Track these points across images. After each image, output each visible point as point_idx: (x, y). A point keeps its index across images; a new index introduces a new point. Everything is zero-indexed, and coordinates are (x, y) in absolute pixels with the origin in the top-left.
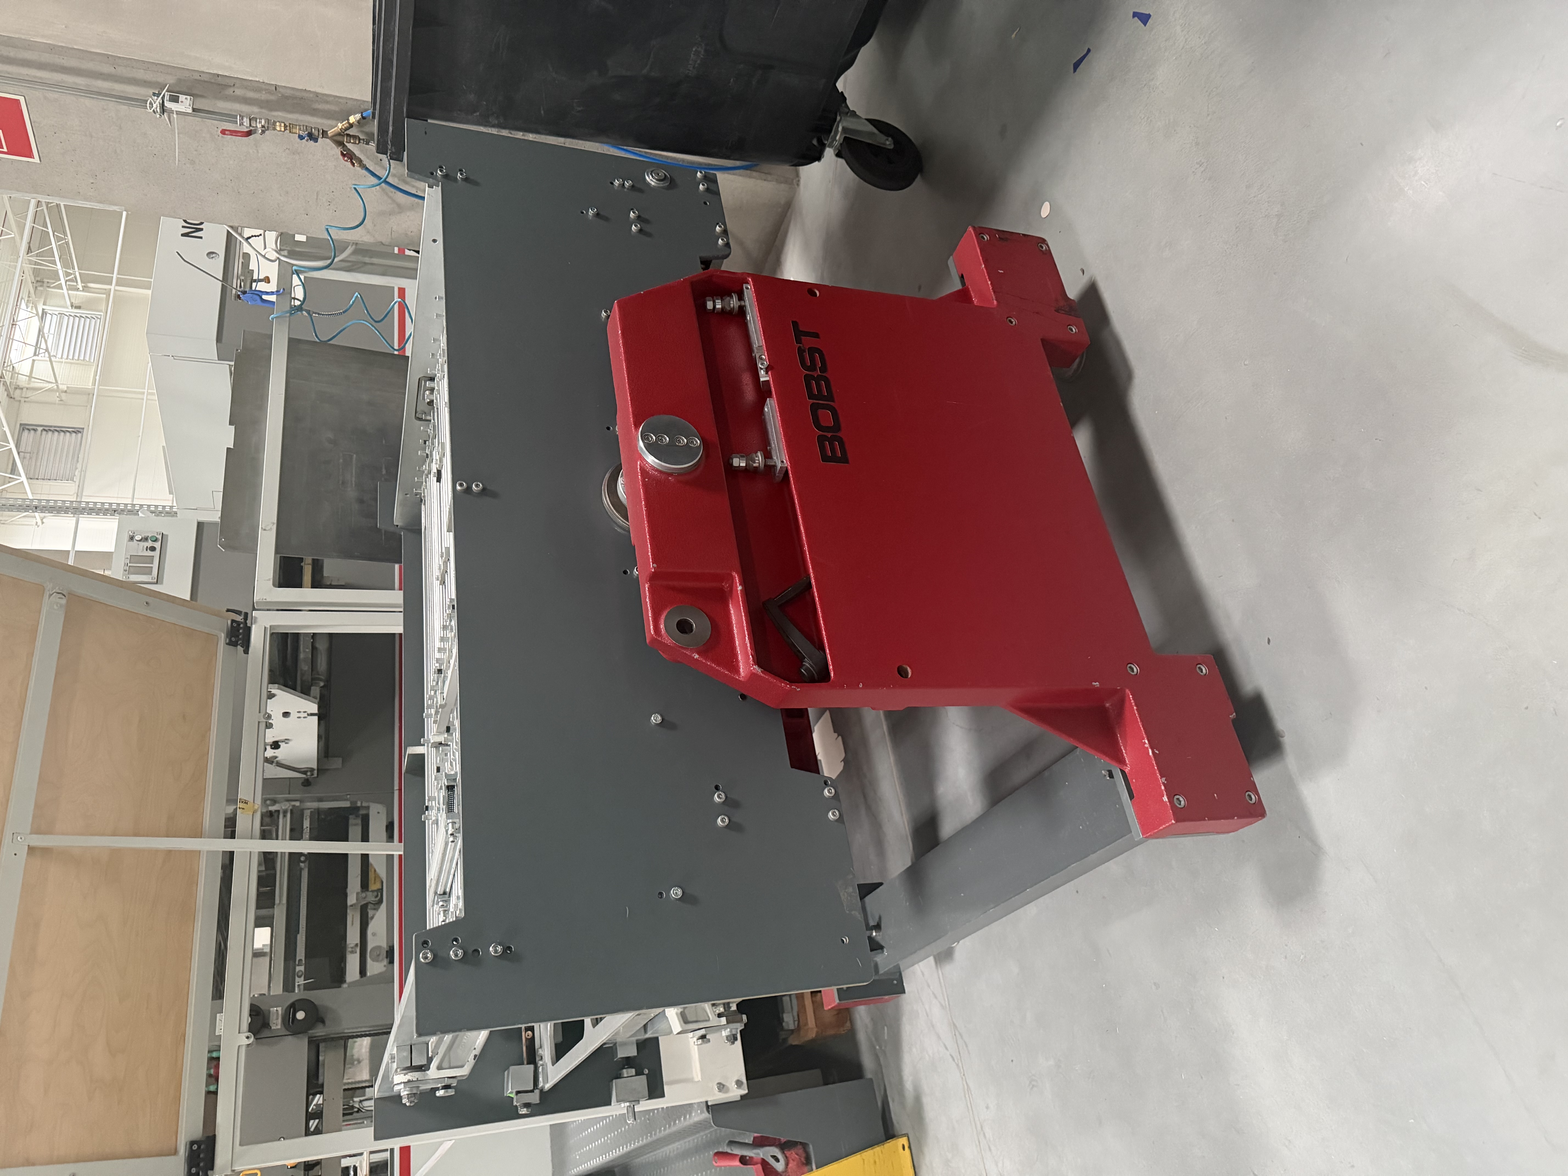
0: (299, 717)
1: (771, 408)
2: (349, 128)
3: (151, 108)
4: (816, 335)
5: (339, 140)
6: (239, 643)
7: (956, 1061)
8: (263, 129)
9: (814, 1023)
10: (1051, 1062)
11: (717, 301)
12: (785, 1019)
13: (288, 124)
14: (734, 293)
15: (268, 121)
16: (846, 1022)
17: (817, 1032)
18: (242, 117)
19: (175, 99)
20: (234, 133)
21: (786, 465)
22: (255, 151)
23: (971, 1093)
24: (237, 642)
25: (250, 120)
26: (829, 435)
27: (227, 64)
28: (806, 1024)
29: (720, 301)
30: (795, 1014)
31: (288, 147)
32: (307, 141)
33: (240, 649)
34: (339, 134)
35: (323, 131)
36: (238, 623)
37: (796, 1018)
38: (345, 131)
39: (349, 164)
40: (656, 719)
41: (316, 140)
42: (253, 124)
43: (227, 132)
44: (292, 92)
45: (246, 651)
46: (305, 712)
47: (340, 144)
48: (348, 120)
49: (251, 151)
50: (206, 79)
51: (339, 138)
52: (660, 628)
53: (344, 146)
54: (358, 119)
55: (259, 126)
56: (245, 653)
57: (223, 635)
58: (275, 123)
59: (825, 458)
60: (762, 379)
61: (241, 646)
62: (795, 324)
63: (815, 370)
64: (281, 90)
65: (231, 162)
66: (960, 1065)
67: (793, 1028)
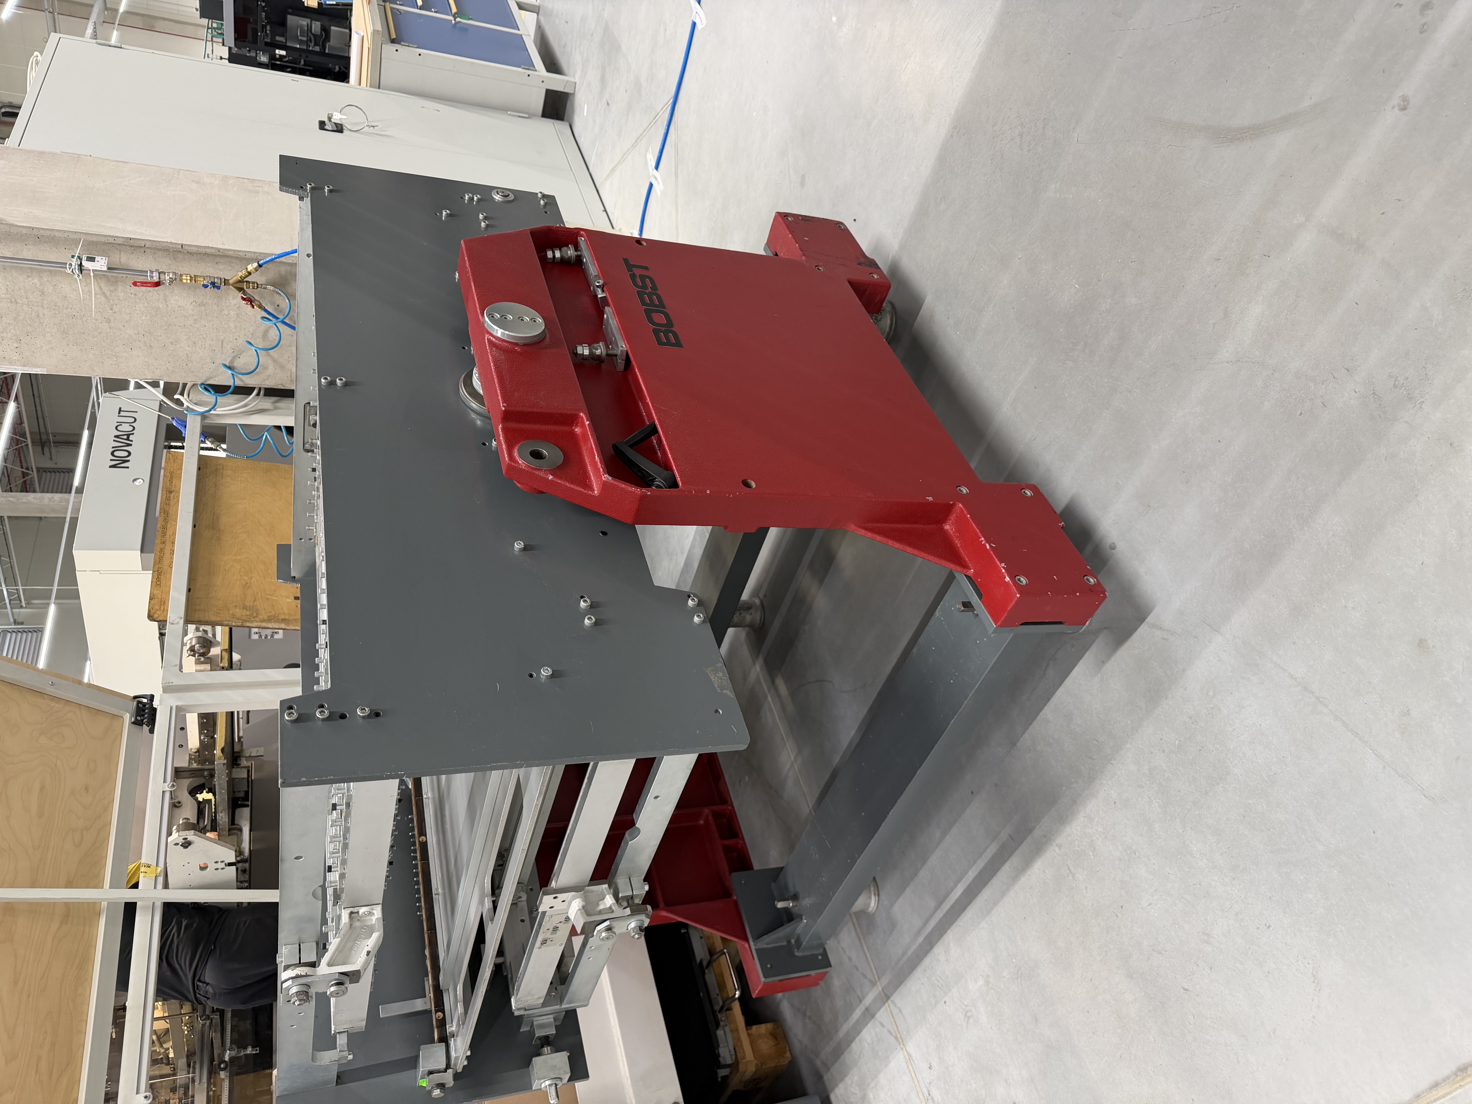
0: (217, 869)
1: (609, 314)
2: (248, 276)
3: (70, 268)
4: (646, 268)
5: (240, 285)
6: (144, 721)
7: (894, 1034)
8: (171, 280)
9: (752, 1055)
10: (981, 982)
11: (556, 251)
12: (722, 1054)
13: (193, 276)
14: (570, 244)
15: (175, 273)
16: (785, 1053)
17: (757, 1064)
18: (152, 272)
19: (91, 259)
20: (144, 284)
21: (626, 349)
22: (165, 306)
23: (913, 1060)
24: (143, 720)
25: (159, 273)
26: (663, 329)
27: (139, 231)
28: (744, 1057)
29: (559, 251)
30: (732, 1049)
31: (195, 300)
32: (211, 288)
33: (146, 728)
34: (239, 282)
35: (225, 280)
36: (144, 704)
37: (733, 1053)
38: (245, 278)
39: (249, 306)
40: (518, 546)
41: (219, 288)
42: (162, 276)
43: (138, 284)
44: (196, 249)
45: (152, 731)
46: (222, 862)
47: (240, 289)
48: (247, 269)
49: (161, 306)
50: (119, 243)
51: (239, 285)
52: (513, 456)
53: (244, 293)
54: (255, 267)
55: (167, 278)
56: (150, 733)
57: (128, 715)
58: (181, 275)
59: (660, 343)
60: (599, 296)
61: (146, 725)
62: (626, 261)
63: (647, 289)
64: (187, 247)
65: (144, 318)
66: (898, 1036)
67: (731, 1062)
